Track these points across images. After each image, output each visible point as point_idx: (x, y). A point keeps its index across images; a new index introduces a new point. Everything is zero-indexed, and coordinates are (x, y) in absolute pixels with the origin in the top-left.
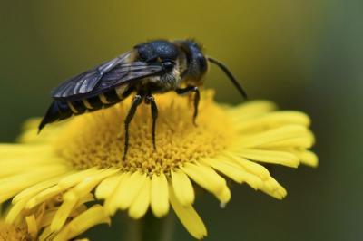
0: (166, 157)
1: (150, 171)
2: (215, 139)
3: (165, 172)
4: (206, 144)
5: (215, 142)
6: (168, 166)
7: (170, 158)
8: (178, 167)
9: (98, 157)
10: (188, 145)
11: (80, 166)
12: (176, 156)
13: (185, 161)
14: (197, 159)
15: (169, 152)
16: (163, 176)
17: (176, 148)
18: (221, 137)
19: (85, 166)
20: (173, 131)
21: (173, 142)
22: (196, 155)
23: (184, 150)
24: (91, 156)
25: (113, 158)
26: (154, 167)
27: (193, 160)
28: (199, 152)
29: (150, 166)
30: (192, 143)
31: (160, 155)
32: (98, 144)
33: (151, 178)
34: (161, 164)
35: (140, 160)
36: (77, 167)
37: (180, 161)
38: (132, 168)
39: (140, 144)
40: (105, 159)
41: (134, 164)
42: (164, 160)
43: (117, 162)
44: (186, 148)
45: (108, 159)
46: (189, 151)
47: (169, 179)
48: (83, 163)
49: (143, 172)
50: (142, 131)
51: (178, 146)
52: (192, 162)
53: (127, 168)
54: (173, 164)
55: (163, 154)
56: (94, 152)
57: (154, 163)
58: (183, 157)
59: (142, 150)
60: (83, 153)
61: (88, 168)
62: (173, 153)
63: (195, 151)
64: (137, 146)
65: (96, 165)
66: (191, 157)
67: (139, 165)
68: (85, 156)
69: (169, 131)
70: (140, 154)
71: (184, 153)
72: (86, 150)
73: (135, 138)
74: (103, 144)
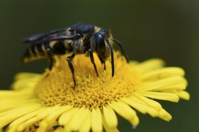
0: (100, 98)
1: (91, 106)
2: (128, 86)
3: (100, 107)
4: (124, 89)
5: (129, 88)
6: (101, 104)
7: (102, 99)
8: (107, 104)
9: (60, 98)
10: (113, 90)
11: (49, 104)
12: (106, 97)
13: (111, 100)
14: (118, 98)
15: (102, 95)
16: (98, 110)
17: (106, 93)
18: (132, 84)
19: (52, 104)
20: (104, 82)
21: (104, 89)
22: (118, 96)
23: (110, 93)
24: (55, 98)
25: (68, 99)
26: (93, 104)
27: (116, 99)
28: (119, 94)
29: (91, 103)
30: (115, 89)
31: (97, 97)
32: (59, 90)
33: (91, 111)
34: (97, 102)
35: (84, 100)
36: (47, 105)
37: (108, 100)
38: (80, 105)
39: (84, 91)
40: (64, 100)
41: (81, 103)
42: (99, 99)
43: (71, 102)
44: (111, 92)
45: (66, 100)
46: (113, 94)
47: (102, 111)
48: (51, 102)
49: (87, 107)
50: (85, 82)
51: (107, 91)
52: (115, 101)
53: (77, 105)
54: (104, 102)
55: (98, 96)
56: (57, 95)
57: (93, 102)
58: (110, 98)
59: (86, 94)
60: (51, 96)
61: (54, 105)
62: (104, 95)
63: (117, 94)
64: (83, 92)
65: (59, 104)
66: (115, 97)
67: (84, 103)
68: (52, 98)
69: (101, 82)
70: (84, 97)
71: (111, 95)
72: (52, 94)
73: (81, 87)
74: (62, 90)
